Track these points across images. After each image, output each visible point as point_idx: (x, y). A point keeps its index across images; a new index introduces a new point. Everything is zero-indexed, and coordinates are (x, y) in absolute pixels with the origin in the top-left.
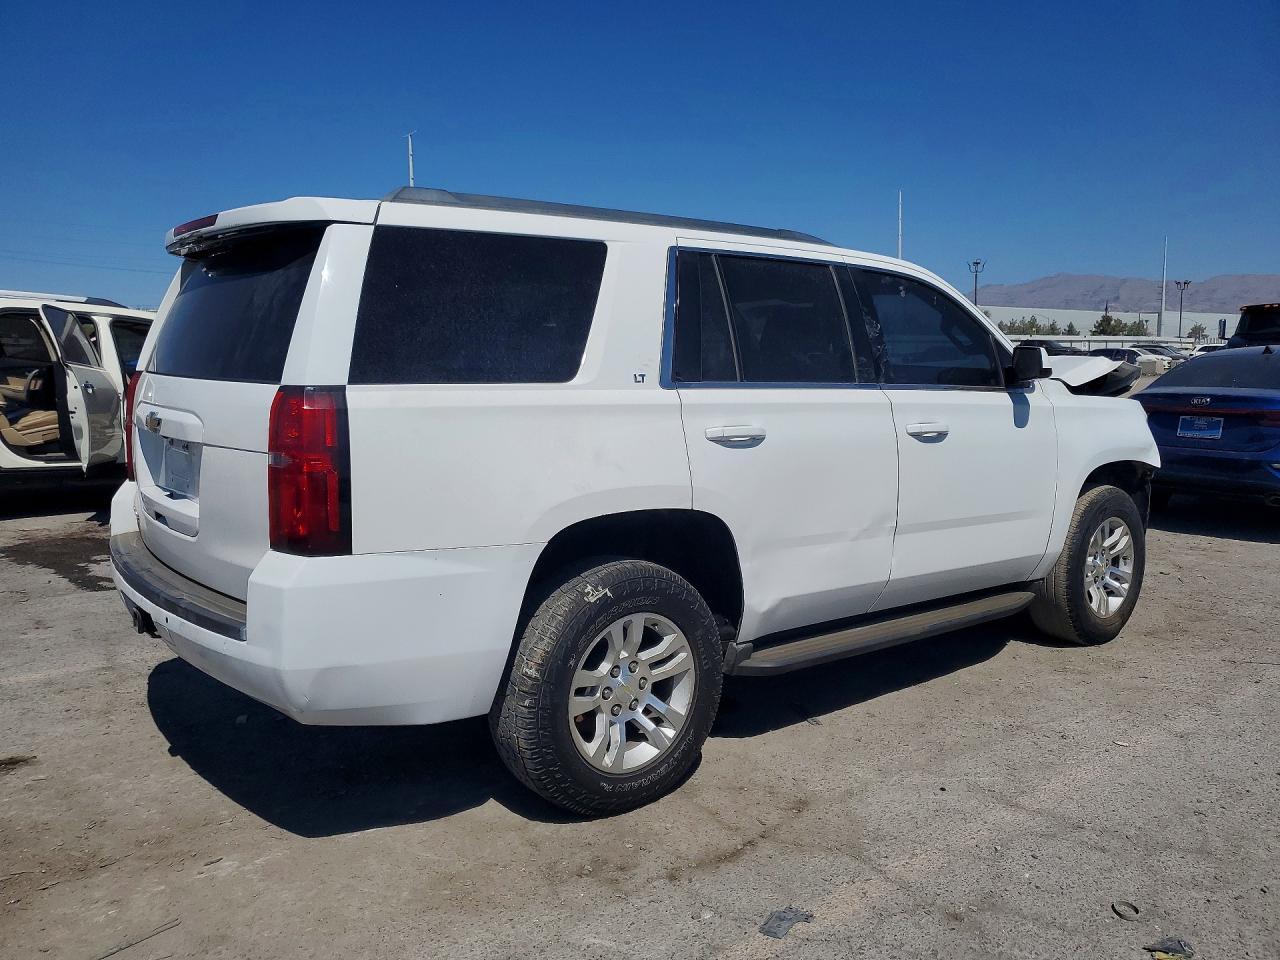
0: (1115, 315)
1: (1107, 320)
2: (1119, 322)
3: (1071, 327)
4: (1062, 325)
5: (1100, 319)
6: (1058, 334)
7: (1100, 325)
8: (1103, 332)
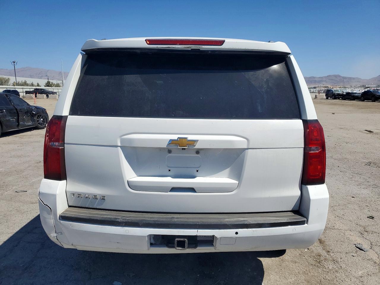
0: (51, 81)
1: (49, 82)
2: (52, 83)
3: (38, 84)
4: (35, 84)
5: (46, 82)
6: (34, 86)
7: (47, 84)
8: (48, 86)
